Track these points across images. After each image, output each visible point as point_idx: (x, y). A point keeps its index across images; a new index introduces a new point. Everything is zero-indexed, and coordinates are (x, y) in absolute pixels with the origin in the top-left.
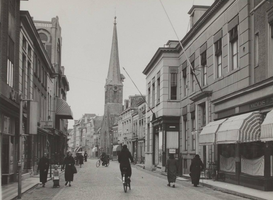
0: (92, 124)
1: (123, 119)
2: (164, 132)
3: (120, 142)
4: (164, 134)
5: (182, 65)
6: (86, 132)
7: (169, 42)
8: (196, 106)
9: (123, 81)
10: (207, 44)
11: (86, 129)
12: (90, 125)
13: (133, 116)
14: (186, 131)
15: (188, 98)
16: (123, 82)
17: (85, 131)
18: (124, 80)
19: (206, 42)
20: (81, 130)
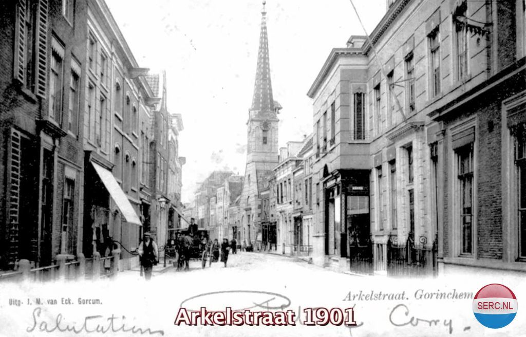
0: (226, 190)
1: (278, 179)
2: (343, 198)
3: (273, 218)
4: (343, 201)
5: (373, 79)
6: (216, 203)
7: (353, 38)
8: (398, 149)
9: (278, 113)
10: (415, 38)
11: (215, 198)
12: (222, 191)
13: (294, 173)
14: (380, 194)
15: (383, 136)
16: (278, 115)
17: (215, 201)
18: (280, 111)
19: (413, 34)
20: (207, 198)
